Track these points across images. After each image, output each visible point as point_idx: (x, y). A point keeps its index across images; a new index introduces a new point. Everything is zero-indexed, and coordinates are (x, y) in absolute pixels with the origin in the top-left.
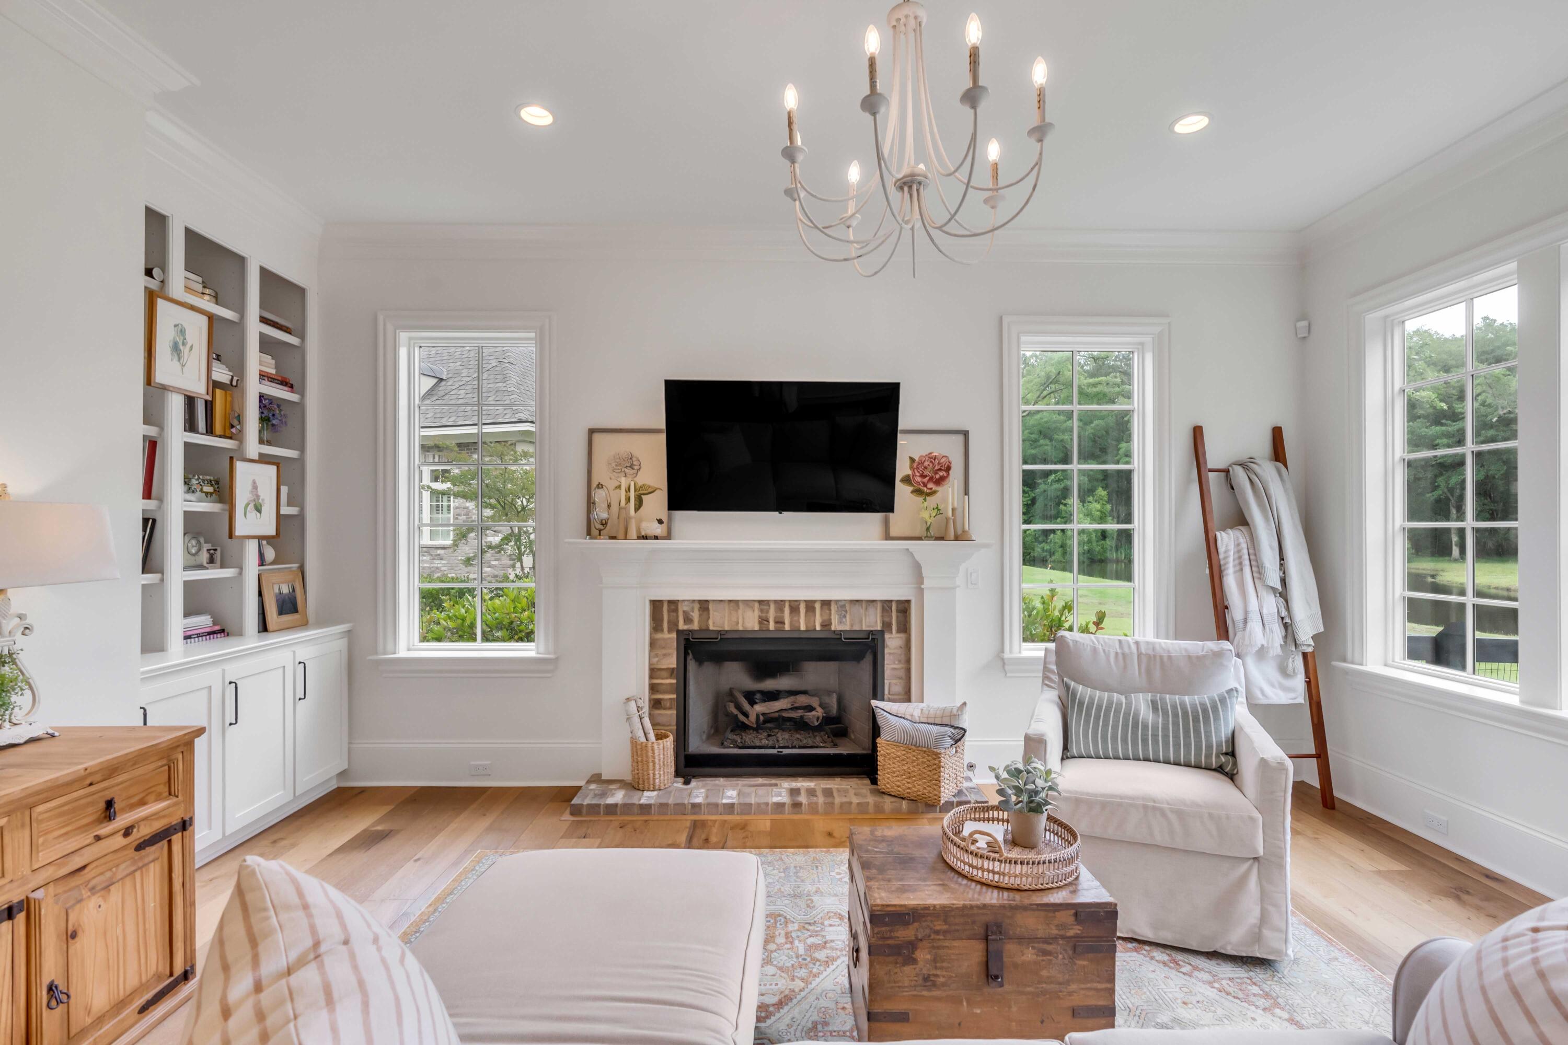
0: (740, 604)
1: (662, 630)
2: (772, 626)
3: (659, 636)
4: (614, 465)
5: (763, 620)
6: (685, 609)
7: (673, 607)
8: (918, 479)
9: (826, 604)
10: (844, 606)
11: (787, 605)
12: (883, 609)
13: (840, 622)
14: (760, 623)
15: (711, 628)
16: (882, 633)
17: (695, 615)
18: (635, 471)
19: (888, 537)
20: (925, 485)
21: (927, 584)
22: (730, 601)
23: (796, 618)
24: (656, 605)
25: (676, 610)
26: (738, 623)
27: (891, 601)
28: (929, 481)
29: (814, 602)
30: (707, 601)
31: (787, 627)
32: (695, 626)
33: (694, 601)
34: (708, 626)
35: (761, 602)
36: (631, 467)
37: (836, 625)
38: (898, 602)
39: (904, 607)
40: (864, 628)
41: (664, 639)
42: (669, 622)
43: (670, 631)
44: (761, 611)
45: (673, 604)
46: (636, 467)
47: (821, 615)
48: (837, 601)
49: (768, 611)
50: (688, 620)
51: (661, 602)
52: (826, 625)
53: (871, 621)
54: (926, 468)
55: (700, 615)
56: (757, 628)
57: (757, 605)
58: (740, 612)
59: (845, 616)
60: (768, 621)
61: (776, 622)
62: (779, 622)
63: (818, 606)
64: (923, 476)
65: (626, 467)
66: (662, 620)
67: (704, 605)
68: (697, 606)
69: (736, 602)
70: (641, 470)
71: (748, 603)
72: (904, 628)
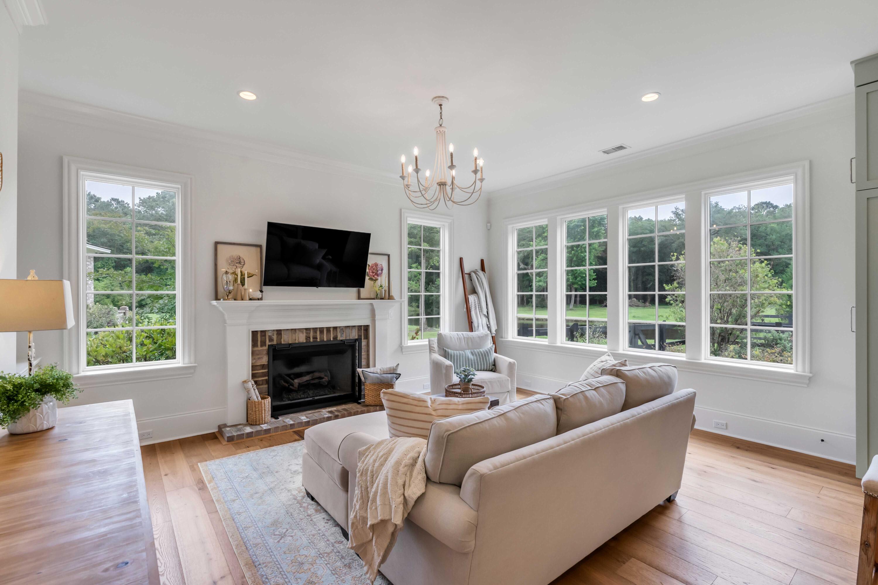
0: (297, 331)
1: (257, 346)
2: (311, 340)
3: (256, 349)
4: (230, 261)
5: (308, 338)
6: (270, 334)
7: (263, 334)
8: (371, 274)
9: (335, 328)
10: (343, 329)
11: (318, 330)
12: (359, 330)
13: (341, 336)
14: (306, 339)
15: (283, 343)
16: (359, 340)
17: (275, 337)
18: (242, 265)
19: (359, 298)
20: (374, 276)
21: (377, 317)
22: (292, 329)
23: (322, 336)
24: (254, 334)
25: (265, 336)
26: (296, 340)
27: (361, 326)
28: (375, 275)
29: (330, 328)
30: (280, 330)
31: (318, 340)
32: (275, 342)
33: (274, 330)
34: (281, 342)
35: (306, 329)
36: (240, 263)
37: (339, 338)
38: (364, 326)
39: (366, 328)
40: (351, 338)
41: (258, 350)
42: (261, 342)
43: (261, 346)
44: (307, 333)
45: (263, 332)
46: (242, 263)
47: (333, 334)
48: (340, 327)
49: (310, 333)
50: (271, 340)
51: (257, 331)
52: (335, 338)
53: (354, 335)
54: (374, 269)
55: (277, 337)
56: (305, 341)
57: (305, 331)
58: (297, 334)
59: (343, 334)
60: (310, 338)
61: (313, 338)
62: (315, 338)
63: (331, 329)
64: (373, 272)
65: (237, 263)
66: (257, 341)
67: (279, 332)
68: (275, 333)
69: (295, 330)
70: (245, 265)
71: (300, 330)
72: (367, 337)
